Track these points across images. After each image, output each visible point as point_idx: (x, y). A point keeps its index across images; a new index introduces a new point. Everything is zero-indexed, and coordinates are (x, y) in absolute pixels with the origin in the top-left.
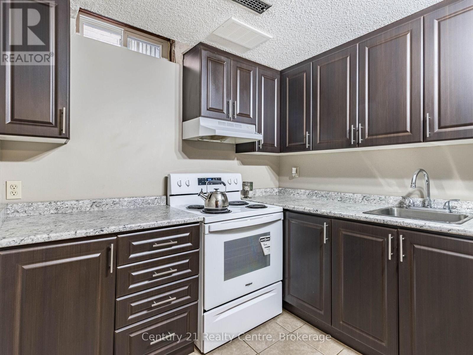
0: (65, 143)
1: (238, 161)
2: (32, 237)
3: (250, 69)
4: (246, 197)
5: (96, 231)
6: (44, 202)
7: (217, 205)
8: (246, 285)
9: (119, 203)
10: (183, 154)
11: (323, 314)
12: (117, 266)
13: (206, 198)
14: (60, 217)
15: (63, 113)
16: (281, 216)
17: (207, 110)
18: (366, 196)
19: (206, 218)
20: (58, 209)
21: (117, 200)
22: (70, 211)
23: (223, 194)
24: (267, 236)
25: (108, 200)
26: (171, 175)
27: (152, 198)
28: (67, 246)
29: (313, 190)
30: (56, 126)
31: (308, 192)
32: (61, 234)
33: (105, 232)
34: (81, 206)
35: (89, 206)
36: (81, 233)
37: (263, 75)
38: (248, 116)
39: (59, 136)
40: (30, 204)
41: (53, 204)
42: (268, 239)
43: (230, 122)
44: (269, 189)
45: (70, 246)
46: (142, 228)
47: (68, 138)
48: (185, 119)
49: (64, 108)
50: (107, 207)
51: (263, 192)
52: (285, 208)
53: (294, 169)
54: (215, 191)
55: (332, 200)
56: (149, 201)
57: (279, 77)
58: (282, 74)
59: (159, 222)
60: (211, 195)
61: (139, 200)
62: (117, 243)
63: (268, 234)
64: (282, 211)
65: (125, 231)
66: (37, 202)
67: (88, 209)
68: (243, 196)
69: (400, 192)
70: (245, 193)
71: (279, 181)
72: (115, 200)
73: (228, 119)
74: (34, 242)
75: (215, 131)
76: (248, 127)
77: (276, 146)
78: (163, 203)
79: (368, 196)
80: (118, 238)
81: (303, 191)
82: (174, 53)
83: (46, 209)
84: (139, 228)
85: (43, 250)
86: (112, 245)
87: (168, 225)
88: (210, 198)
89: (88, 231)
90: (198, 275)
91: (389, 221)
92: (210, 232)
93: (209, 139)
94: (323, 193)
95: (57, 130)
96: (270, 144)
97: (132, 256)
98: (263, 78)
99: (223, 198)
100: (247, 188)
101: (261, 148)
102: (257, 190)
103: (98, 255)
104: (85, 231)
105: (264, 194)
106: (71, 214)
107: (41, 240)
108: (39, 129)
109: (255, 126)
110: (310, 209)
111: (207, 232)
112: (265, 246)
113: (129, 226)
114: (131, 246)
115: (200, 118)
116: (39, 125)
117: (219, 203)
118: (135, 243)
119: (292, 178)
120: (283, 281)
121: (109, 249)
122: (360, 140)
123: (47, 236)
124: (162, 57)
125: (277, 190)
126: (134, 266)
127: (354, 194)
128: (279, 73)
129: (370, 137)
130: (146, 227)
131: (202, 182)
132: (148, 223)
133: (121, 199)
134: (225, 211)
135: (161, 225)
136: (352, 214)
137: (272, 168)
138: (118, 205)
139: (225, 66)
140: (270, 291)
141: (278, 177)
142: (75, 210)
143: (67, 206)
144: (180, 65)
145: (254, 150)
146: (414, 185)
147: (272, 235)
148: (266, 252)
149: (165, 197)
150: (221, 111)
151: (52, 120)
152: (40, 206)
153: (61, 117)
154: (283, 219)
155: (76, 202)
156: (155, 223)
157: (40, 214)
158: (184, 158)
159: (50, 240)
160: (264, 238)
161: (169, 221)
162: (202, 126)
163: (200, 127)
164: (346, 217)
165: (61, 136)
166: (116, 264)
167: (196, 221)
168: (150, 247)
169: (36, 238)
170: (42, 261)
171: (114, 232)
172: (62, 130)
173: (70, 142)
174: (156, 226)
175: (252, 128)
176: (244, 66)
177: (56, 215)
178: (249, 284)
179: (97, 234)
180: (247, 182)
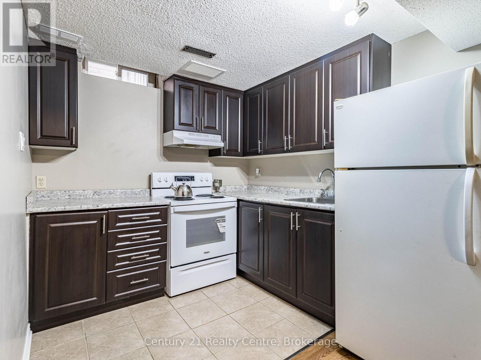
0: (75, 150)
1: (211, 163)
2: (55, 208)
3: (215, 92)
4: (216, 192)
5: (94, 206)
6: (61, 191)
7: (183, 195)
8: (204, 253)
9: (113, 193)
10: (164, 157)
11: (259, 274)
12: (108, 230)
13: (175, 189)
14: (72, 200)
15: (73, 131)
16: (235, 204)
17: (179, 124)
18: (302, 190)
19: (171, 202)
20: (70, 196)
21: (112, 191)
22: (79, 197)
23: (189, 187)
24: (223, 219)
25: (106, 191)
26: (153, 173)
27: (139, 190)
28: (76, 215)
29: (270, 187)
30: (69, 139)
31: (266, 187)
32: (72, 207)
33: (100, 208)
34: (86, 194)
35: (92, 194)
36: (84, 207)
37: (228, 96)
38: (215, 128)
39: (71, 146)
40: (52, 192)
41: (67, 192)
42: (223, 221)
43: (198, 133)
44: (238, 186)
45: (78, 215)
46: (125, 207)
47: (77, 147)
48: (165, 131)
49: (74, 128)
50: (105, 195)
51: (233, 188)
52: (238, 199)
53: (257, 170)
54: (183, 184)
55: (281, 194)
56: (137, 192)
57: (242, 96)
58: (246, 94)
59: (136, 203)
60: (179, 187)
61: (129, 191)
62: (108, 215)
63: (224, 217)
64: (236, 200)
65: (113, 207)
66: (56, 191)
67: (91, 197)
68: (215, 191)
69: (323, 186)
70: (216, 189)
71: (248, 179)
72: (110, 191)
73: (197, 131)
74: (56, 211)
75: (183, 140)
76: (214, 137)
77: (239, 151)
78: (148, 194)
79: (303, 189)
80: (108, 212)
81: (263, 187)
82: (158, 80)
83: (62, 195)
84: (123, 206)
85: (61, 216)
86: (104, 216)
87: (143, 205)
88: (178, 190)
89: (89, 206)
90: (166, 242)
91: (292, 203)
92: (175, 213)
93: (184, 146)
94: (276, 188)
95: (69, 142)
96: (234, 150)
97: (118, 224)
98: (228, 98)
99: (188, 190)
100: (217, 185)
101: (225, 153)
102: (228, 186)
103: (95, 222)
104: (87, 206)
105: (234, 190)
106: (79, 199)
107: (60, 210)
108: (58, 141)
109: (220, 136)
110: (253, 198)
111: (172, 212)
112: (221, 226)
113: (116, 205)
114: (117, 219)
115: (173, 130)
116: (57, 139)
117: (184, 193)
118: (120, 216)
119: (257, 177)
120: (237, 253)
121: (102, 219)
122: (290, 147)
123: (64, 208)
124: (149, 82)
125: (246, 187)
126: (119, 231)
127: (295, 189)
128: (243, 93)
129: (296, 145)
130: (127, 206)
131: (178, 179)
132: (129, 204)
133: (115, 191)
134: (189, 199)
135: (138, 206)
136: (274, 201)
137: (241, 168)
138: (113, 195)
139: (194, 91)
140: (226, 260)
141: (247, 176)
142: (82, 197)
143: (76, 194)
144: (161, 89)
145: (220, 155)
146: (319, 180)
147: (226, 219)
148: (221, 230)
149: (149, 190)
150: (191, 125)
151: (66, 135)
152: (58, 193)
153: (72, 133)
154: (237, 207)
155: (82, 192)
156: (134, 203)
157: (59, 199)
158: (165, 161)
159: (66, 210)
160: (220, 220)
161: (144, 203)
162: (175, 137)
163: (174, 137)
164: (271, 203)
165: (72, 146)
166: (107, 229)
167: (164, 204)
168: (130, 219)
169: (57, 208)
170: (61, 223)
171: (106, 208)
172: (73, 142)
173: (78, 150)
174: (135, 206)
175: (219, 137)
176: (211, 90)
177: (69, 199)
178: (207, 252)
179: (95, 208)
180: (216, 180)
